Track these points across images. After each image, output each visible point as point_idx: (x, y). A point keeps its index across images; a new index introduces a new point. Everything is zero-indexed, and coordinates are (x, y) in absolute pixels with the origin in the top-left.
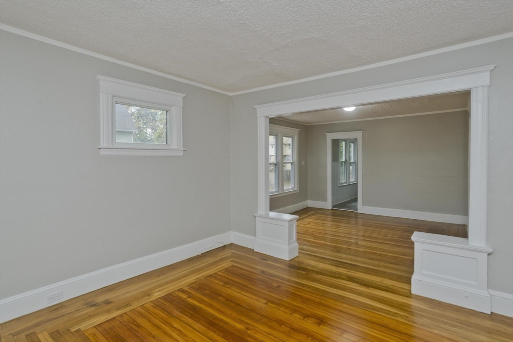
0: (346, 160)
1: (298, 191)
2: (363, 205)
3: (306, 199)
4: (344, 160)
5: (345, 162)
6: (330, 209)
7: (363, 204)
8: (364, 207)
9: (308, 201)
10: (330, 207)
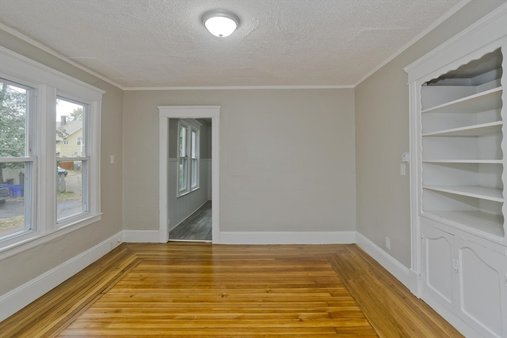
0: (186, 156)
1: (100, 218)
2: (221, 231)
3: (118, 228)
4: (183, 155)
5: (185, 159)
6: (165, 241)
7: (222, 228)
8: (223, 233)
9: (124, 231)
10: (164, 239)
